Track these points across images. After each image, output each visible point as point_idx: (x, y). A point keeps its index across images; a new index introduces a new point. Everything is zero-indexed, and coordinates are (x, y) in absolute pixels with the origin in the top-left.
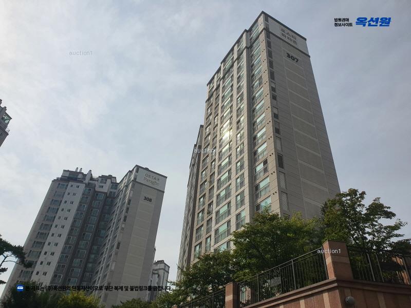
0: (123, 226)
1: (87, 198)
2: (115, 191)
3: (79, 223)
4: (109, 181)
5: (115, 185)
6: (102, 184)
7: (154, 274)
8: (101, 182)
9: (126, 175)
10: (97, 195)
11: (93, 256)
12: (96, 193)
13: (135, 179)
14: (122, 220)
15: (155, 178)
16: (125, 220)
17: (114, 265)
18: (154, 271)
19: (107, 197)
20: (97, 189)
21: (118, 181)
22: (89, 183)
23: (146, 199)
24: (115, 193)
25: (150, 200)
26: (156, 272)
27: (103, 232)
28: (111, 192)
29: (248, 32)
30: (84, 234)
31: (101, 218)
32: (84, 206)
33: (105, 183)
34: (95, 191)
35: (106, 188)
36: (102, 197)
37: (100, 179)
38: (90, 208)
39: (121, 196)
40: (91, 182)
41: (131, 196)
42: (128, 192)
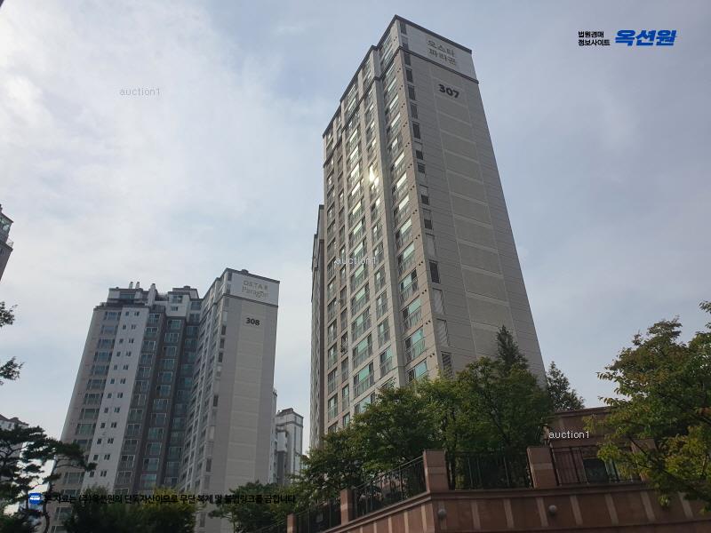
0: (219, 369)
1: (155, 329)
2: (196, 312)
3: (149, 372)
4: (186, 297)
5: (197, 303)
6: (175, 305)
7: (278, 431)
8: (174, 301)
9: (213, 286)
10: (170, 322)
11: (177, 420)
12: (168, 321)
13: (228, 291)
14: (216, 360)
15: (260, 286)
16: (220, 360)
17: (213, 430)
18: (279, 428)
19: (186, 324)
20: (170, 313)
21: (201, 296)
22: (154, 306)
23: (249, 321)
24: (198, 315)
25: (257, 322)
26: (282, 428)
28: (192, 315)
29: (378, 49)
30: (159, 388)
31: (182, 359)
32: (152, 344)
33: (180, 302)
34: (166, 318)
35: (183, 310)
36: (178, 326)
37: (171, 296)
38: (162, 345)
39: (210, 321)
40: (157, 303)
41: (225, 319)
42: (220, 313)
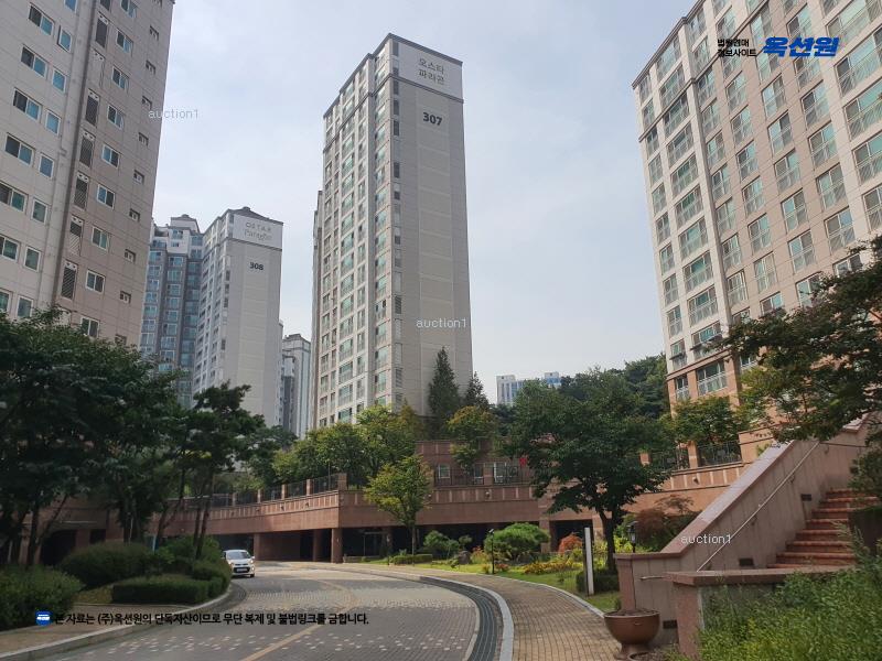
0: (225, 314)
1: (158, 268)
2: (199, 248)
3: (155, 312)
4: (186, 233)
5: (198, 237)
6: (176, 241)
7: (285, 357)
8: (174, 237)
9: (214, 223)
10: (172, 259)
11: (185, 356)
12: (170, 258)
13: (230, 234)
14: (222, 305)
15: (263, 229)
16: (226, 305)
17: (221, 373)
18: (286, 353)
19: (189, 261)
20: (171, 250)
21: (202, 231)
22: (155, 242)
23: (253, 266)
24: (200, 251)
25: (261, 267)
26: (289, 354)
27: (193, 317)
28: (193, 251)
29: (373, 57)
30: (166, 326)
31: (187, 297)
32: (156, 283)
33: (181, 237)
34: (168, 254)
35: (185, 247)
36: (181, 263)
37: (171, 231)
38: (166, 284)
39: (212, 262)
40: (157, 238)
41: (229, 264)
42: (223, 256)
